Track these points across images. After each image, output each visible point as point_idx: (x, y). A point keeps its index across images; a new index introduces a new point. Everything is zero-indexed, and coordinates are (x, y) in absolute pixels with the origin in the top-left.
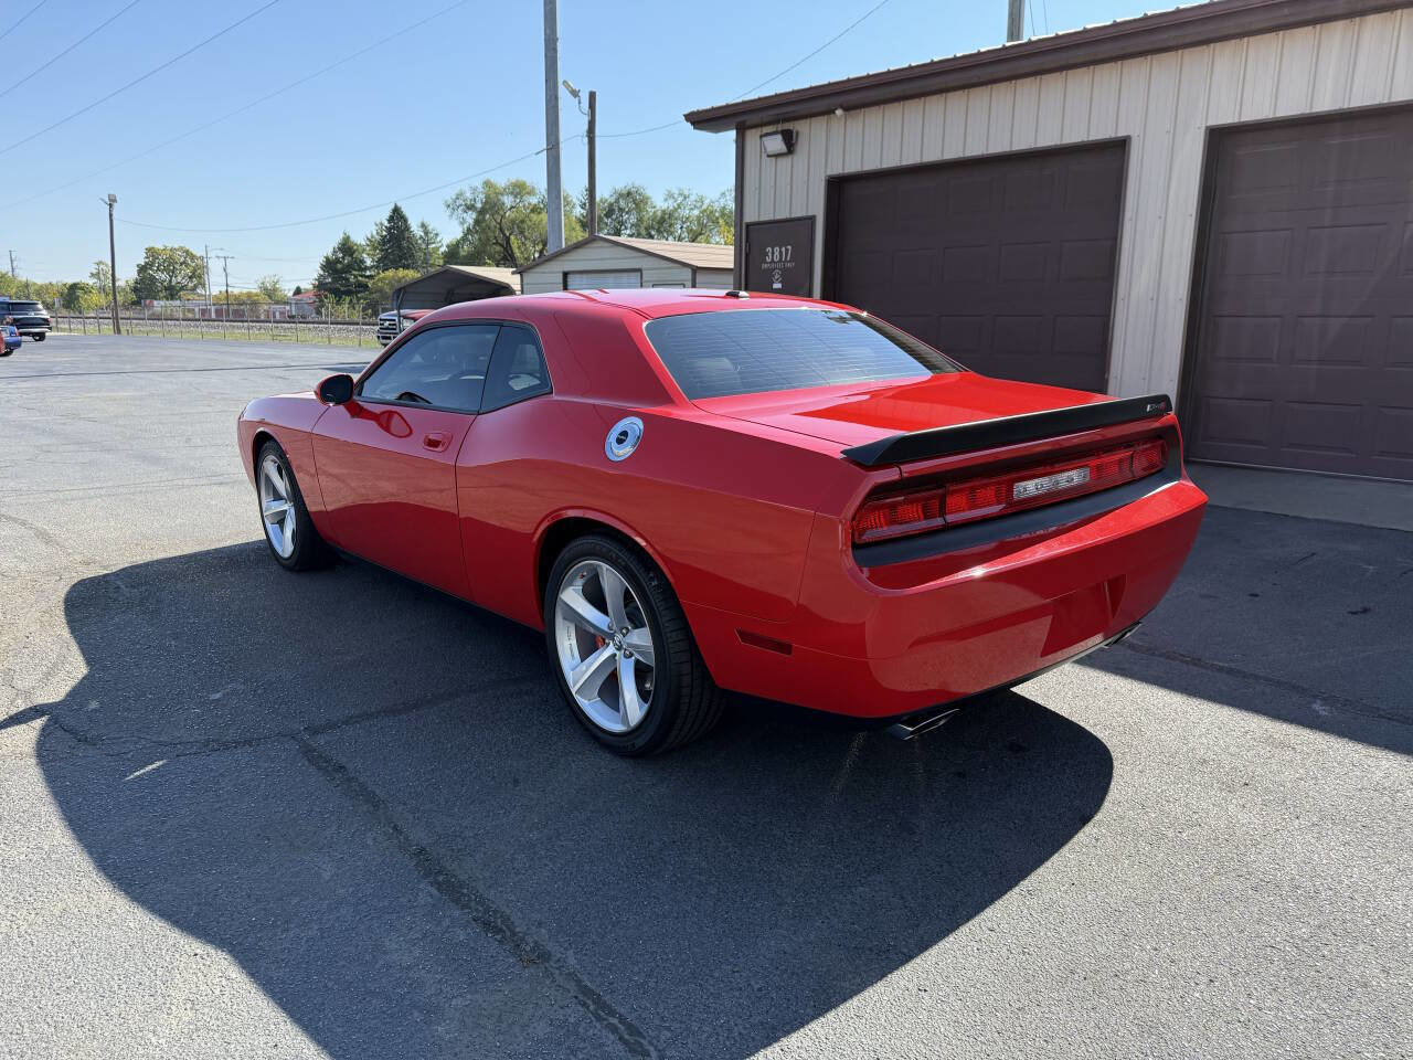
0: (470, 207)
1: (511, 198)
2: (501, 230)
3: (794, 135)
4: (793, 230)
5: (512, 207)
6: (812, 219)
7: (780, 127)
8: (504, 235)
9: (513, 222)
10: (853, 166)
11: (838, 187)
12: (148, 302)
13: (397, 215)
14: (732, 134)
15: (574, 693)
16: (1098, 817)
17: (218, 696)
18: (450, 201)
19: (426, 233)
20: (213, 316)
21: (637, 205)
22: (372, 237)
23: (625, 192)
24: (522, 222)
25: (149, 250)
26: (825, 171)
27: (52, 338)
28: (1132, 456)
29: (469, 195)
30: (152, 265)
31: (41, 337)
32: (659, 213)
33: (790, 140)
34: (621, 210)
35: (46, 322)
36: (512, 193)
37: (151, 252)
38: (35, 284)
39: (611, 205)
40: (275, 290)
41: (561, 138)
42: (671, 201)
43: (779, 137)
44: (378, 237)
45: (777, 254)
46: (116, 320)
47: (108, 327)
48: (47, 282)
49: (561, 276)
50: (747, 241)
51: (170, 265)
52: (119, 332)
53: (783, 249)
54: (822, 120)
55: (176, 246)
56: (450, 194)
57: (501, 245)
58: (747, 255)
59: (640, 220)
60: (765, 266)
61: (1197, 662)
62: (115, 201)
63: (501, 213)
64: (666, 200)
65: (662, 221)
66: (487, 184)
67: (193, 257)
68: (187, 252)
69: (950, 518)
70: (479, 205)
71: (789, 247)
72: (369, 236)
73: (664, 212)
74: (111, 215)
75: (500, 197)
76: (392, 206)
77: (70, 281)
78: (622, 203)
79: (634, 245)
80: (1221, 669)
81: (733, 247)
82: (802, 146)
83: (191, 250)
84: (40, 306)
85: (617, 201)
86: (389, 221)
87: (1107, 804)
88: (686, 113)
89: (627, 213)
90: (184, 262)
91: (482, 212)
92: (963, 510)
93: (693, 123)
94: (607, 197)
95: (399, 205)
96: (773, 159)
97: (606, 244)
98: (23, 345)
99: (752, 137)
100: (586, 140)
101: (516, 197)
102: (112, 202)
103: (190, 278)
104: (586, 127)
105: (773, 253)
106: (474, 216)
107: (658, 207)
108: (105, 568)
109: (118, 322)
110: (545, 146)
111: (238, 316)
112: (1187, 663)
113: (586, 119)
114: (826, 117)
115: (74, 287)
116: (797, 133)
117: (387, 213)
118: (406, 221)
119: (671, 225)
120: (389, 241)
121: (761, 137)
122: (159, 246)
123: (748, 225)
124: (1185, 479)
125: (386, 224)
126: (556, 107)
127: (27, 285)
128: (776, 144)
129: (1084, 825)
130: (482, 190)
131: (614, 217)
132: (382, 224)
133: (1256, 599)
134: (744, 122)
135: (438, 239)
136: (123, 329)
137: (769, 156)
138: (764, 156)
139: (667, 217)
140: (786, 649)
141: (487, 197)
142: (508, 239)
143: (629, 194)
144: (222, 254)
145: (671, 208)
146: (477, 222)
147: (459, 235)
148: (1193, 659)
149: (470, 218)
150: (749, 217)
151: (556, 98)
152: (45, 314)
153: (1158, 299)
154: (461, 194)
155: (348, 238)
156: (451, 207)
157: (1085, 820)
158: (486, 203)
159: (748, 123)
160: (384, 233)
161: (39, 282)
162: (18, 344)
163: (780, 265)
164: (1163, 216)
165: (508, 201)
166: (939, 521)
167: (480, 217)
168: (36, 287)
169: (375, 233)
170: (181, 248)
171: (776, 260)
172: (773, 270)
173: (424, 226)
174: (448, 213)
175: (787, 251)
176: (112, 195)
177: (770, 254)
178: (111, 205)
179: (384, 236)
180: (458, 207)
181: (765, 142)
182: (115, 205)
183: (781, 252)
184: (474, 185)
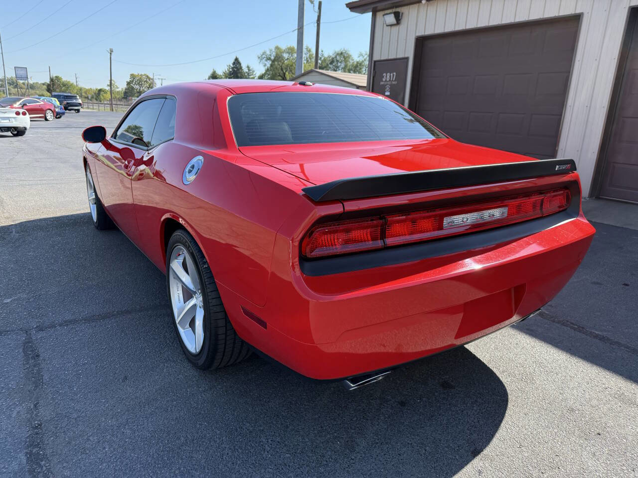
0: (269, 59)
1: (287, 55)
2: (282, 70)
3: (401, 14)
4: (397, 64)
5: (288, 59)
6: (407, 59)
7: (394, 10)
8: (283, 72)
9: (287, 66)
10: (429, 32)
11: (422, 42)
12: (130, 98)
13: (237, 62)
14: (370, 14)
15: (177, 322)
16: (486, 451)
17: (9, 301)
18: (260, 56)
19: (249, 70)
21: (345, 59)
22: (226, 71)
23: (340, 53)
24: (292, 66)
25: (132, 75)
26: (415, 34)
27: (82, 112)
28: (542, 201)
29: (268, 53)
30: (133, 82)
31: (78, 111)
32: (355, 63)
33: (398, 17)
34: (337, 61)
35: (80, 104)
36: (287, 52)
37: (133, 76)
38: (85, 89)
39: (333, 58)
41: (305, 24)
42: (361, 57)
43: (393, 15)
44: (228, 72)
45: (388, 77)
46: (111, 104)
47: (108, 108)
48: (89, 88)
50: (374, 69)
51: (140, 82)
52: (112, 110)
53: (392, 74)
54: (416, 6)
55: (143, 74)
56: (260, 53)
57: (282, 77)
58: (373, 77)
59: (346, 66)
60: (382, 83)
61: (581, 329)
62: (112, 51)
63: (282, 61)
64: (359, 57)
65: (356, 67)
66: (277, 48)
67: (150, 79)
68: (147, 76)
69: (390, 241)
70: (273, 58)
71: (395, 73)
72: (224, 71)
73: (357, 62)
74: (111, 58)
75: (282, 54)
76: (235, 58)
77: (99, 88)
78: (338, 58)
79: (327, 74)
80: (596, 336)
81: (367, 76)
82: (404, 21)
83: (149, 76)
84: (78, 97)
85: (336, 57)
86: (233, 64)
87: (495, 440)
88: (347, 3)
89: (340, 62)
90: (146, 81)
91: (273, 61)
92: (405, 235)
93: (350, 9)
94: (331, 55)
95: (238, 57)
96: (389, 27)
97: (317, 74)
98: (66, 114)
99: (379, 15)
100: (316, 24)
101: (289, 54)
102: (111, 51)
103: (148, 88)
104: (316, 18)
105: (386, 77)
106: (270, 63)
107: (355, 60)
108: (13, 221)
109: (112, 106)
110: (297, 28)
112: (575, 329)
113: (316, 15)
114: (418, 4)
115: (100, 90)
116: (402, 14)
117: (233, 61)
118: (240, 64)
119: (360, 69)
120: (232, 74)
121: (384, 15)
122: (136, 73)
123: (375, 62)
124: (582, 216)
125: (232, 66)
126: (303, 9)
127: (81, 89)
128: (391, 19)
129: (474, 457)
130: (274, 51)
131: (334, 64)
132: (230, 66)
133: (627, 287)
134: (376, 7)
135: (254, 73)
136: (114, 109)
137: (387, 26)
138: (385, 25)
139: (359, 65)
140: (264, 325)
141: (277, 54)
142: (284, 74)
143: (342, 53)
144: (160, 78)
145: (361, 61)
146: (271, 65)
147: (263, 72)
148: (579, 327)
149: (269, 63)
150: (376, 57)
151: (303, 4)
152: (80, 101)
153: (590, 107)
154: (265, 53)
156: (260, 58)
157: (476, 453)
158: (275, 57)
159: (379, 8)
160: (231, 70)
161: (87, 88)
162: (63, 114)
163: (389, 83)
164: (598, 59)
165: (286, 56)
166: (379, 243)
167: (273, 63)
168: (85, 90)
169: (227, 70)
170: (145, 75)
171: (388, 80)
172: (386, 85)
173: (248, 67)
174: (259, 61)
175: (393, 75)
176: (112, 49)
177: (385, 77)
178: (111, 53)
179: (231, 71)
180: (263, 58)
181: (386, 18)
182: (113, 53)
183: (390, 76)
184: (271, 48)
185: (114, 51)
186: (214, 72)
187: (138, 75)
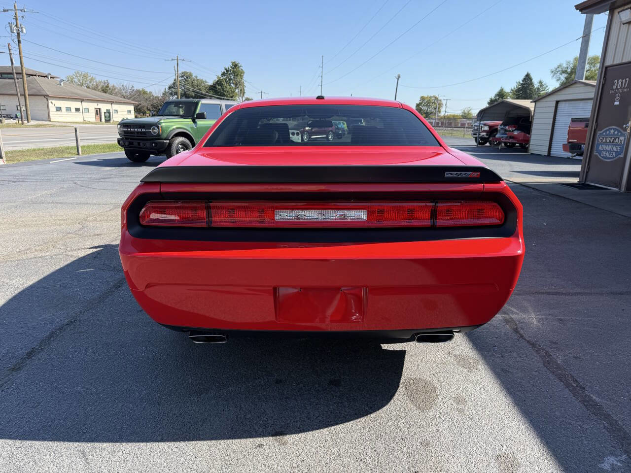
0: (564, 72)
13: (528, 78)
14: (607, 13)
18: (554, 70)
19: (541, 85)
20: (440, 125)
22: (514, 88)
25: (421, 97)
29: (565, 65)
30: (421, 103)
37: (423, 98)
40: (469, 114)
43: (629, 11)
44: (516, 88)
45: (620, 83)
49: (555, 102)
50: (604, 77)
51: (428, 104)
53: (624, 81)
55: (432, 96)
56: (554, 66)
58: (603, 85)
60: (612, 91)
67: (437, 100)
70: (569, 70)
71: (628, 79)
72: (512, 88)
74: (397, 83)
76: (526, 74)
83: (437, 97)
86: (523, 81)
88: (575, 5)
90: (434, 102)
91: (570, 74)
93: (580, 10)
95: (529, 73)
96: (627, 25)
97: (582, 85)
99: (616, 13)
102: (399, 77)
103: (435, 108)
105: (618, 83)
106: (566, 76)
110: (582, 35)
111: (450, 125)
117: (523, 77)
118: (531, 80)
121: (619, 13)
122: (425, 96)
123: (606, 68)
125: (521, 82)
128: (627, 16)
130: (572, 62)
132: (519, 82)
135: (547, 89)
137: (624, 24)
138: (622, 24)
141: (575, 66)
146: (567, 79)
147: (557, 86)
149: (563, 77)
150: (609, 62)
154: (561, 65)
155: (503, 89)
156: (554, 72)
158: (573, 69)
159: (617, 4)
160: (520, 86)
163: (620, 91)
167: (569, 76)
170: (434, 96)
171: (619, 87)
172: (616, 93)
173: (540, 82)
174: (552, 75)
175: (626, 81)
176: (399, 75)
177: (616, 84)
178: (398, 79)
179: (520, 88)
180: (558, 72)
181: (621, 16)
182: (400, 79)
183: (622, 83)
184: (568, 60)
185: (401, 77)
186: (502, 90)
187: (427, 97)
